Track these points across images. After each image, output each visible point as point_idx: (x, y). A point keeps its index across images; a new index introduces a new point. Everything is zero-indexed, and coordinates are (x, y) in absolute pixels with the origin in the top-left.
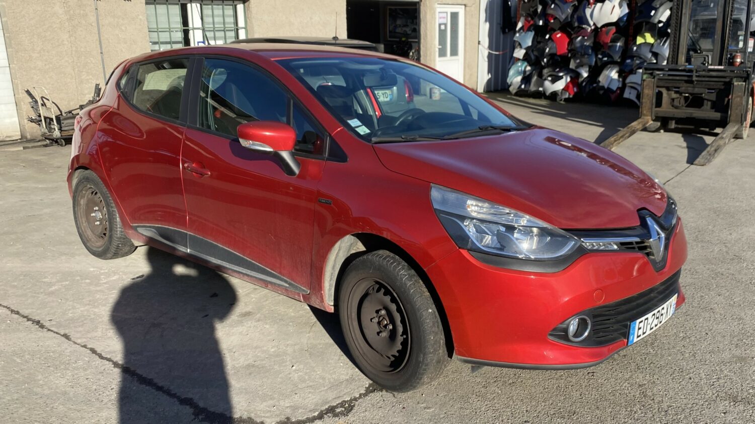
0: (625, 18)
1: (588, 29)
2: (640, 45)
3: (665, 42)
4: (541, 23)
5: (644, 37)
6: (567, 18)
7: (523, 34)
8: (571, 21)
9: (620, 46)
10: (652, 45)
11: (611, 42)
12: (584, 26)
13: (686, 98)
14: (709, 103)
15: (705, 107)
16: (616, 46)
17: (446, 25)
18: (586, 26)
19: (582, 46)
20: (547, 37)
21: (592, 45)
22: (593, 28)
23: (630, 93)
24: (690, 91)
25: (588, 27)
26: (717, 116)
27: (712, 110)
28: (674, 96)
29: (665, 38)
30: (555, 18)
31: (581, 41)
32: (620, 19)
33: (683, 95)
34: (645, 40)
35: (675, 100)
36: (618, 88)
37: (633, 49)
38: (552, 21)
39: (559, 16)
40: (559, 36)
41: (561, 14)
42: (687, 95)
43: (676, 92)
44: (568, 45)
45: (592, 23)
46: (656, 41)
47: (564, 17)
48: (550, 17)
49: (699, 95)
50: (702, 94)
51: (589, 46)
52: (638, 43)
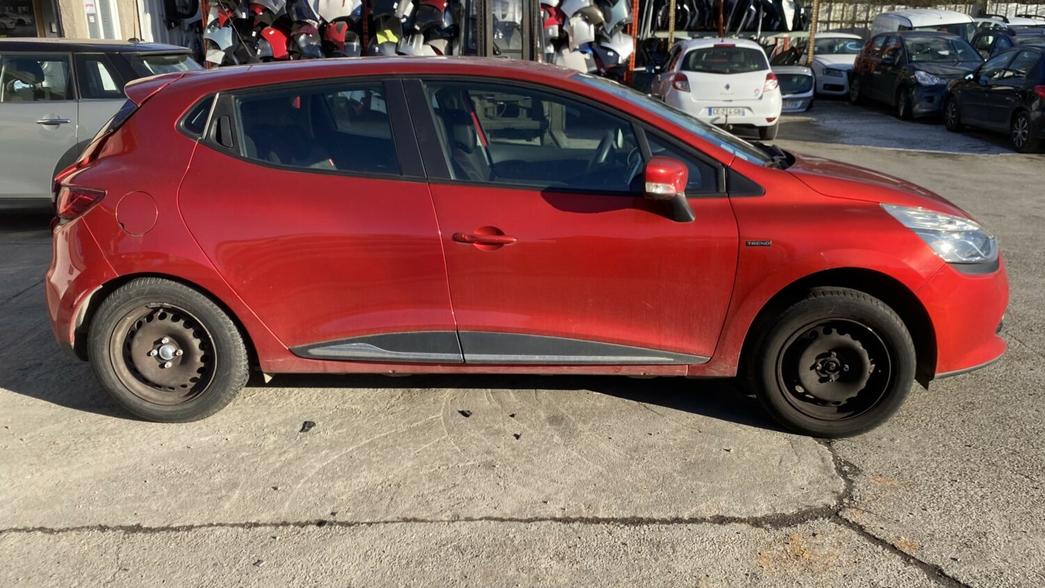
0: (359, 12)
1: (314, 24)
2: (382, 44)
3: (412, 41)
4: (244, 16)
5: (385, 35)
6: (282, 9)
7: (217, 30)
8: (288, 14)
9: (357, 46)
10: (397, 45)
11: (346, 41)
12: (307, 21)
13: (500, 108)
14: (525, 111)
15: (520, 116)
16: (353, 46)
17: (94, 15)
18: (310, 20)
19: (309, 46)
20: (254, 34)
21: (320, 45)
22: (320, 22)
23: (378, 105)
24: (506, 99)
25: (314, 22)
26: (536, 124)
27: (528, 119)
28: (488, 105)
29: (410, 36)
30: (265, 10)
31: (305, 41)
32: (354, 13)
33: (498, 103)
34: (387, 38)
35: (489, 111)
36: (362, 99)
37: (375, 50)
38: (261, 13)
39: (271, 6)
40: (272, 32)
41: (273, 5)
42: (502, 103)
43: (490, 101)
44: (288, 45)
45: (318, 17)
46: (400, 39)
47: (277, 8)
48: (257, 9)
49: (515, 103)
50: (518, 101)
51: (316, 46)
52: (380, 42)
